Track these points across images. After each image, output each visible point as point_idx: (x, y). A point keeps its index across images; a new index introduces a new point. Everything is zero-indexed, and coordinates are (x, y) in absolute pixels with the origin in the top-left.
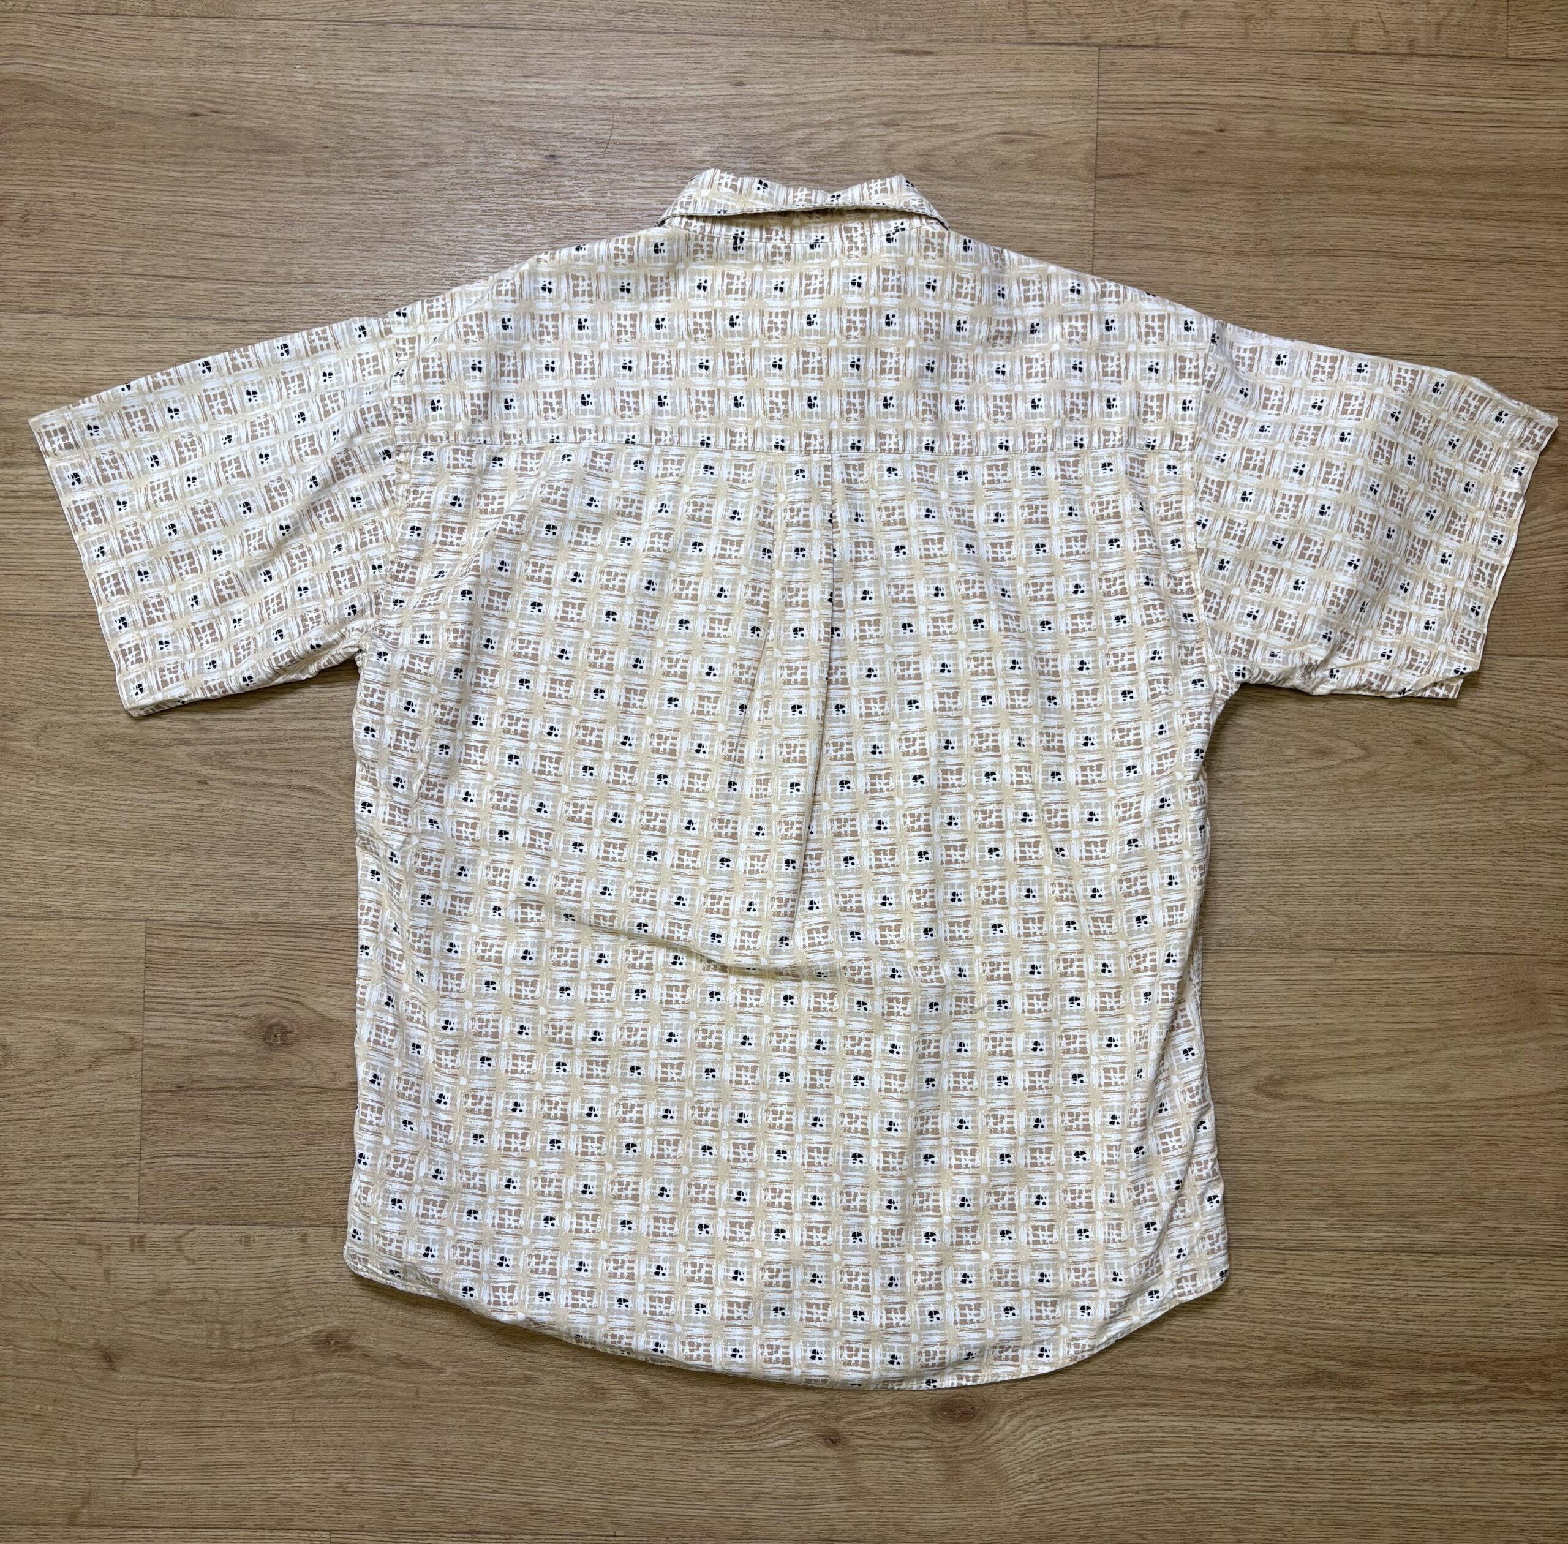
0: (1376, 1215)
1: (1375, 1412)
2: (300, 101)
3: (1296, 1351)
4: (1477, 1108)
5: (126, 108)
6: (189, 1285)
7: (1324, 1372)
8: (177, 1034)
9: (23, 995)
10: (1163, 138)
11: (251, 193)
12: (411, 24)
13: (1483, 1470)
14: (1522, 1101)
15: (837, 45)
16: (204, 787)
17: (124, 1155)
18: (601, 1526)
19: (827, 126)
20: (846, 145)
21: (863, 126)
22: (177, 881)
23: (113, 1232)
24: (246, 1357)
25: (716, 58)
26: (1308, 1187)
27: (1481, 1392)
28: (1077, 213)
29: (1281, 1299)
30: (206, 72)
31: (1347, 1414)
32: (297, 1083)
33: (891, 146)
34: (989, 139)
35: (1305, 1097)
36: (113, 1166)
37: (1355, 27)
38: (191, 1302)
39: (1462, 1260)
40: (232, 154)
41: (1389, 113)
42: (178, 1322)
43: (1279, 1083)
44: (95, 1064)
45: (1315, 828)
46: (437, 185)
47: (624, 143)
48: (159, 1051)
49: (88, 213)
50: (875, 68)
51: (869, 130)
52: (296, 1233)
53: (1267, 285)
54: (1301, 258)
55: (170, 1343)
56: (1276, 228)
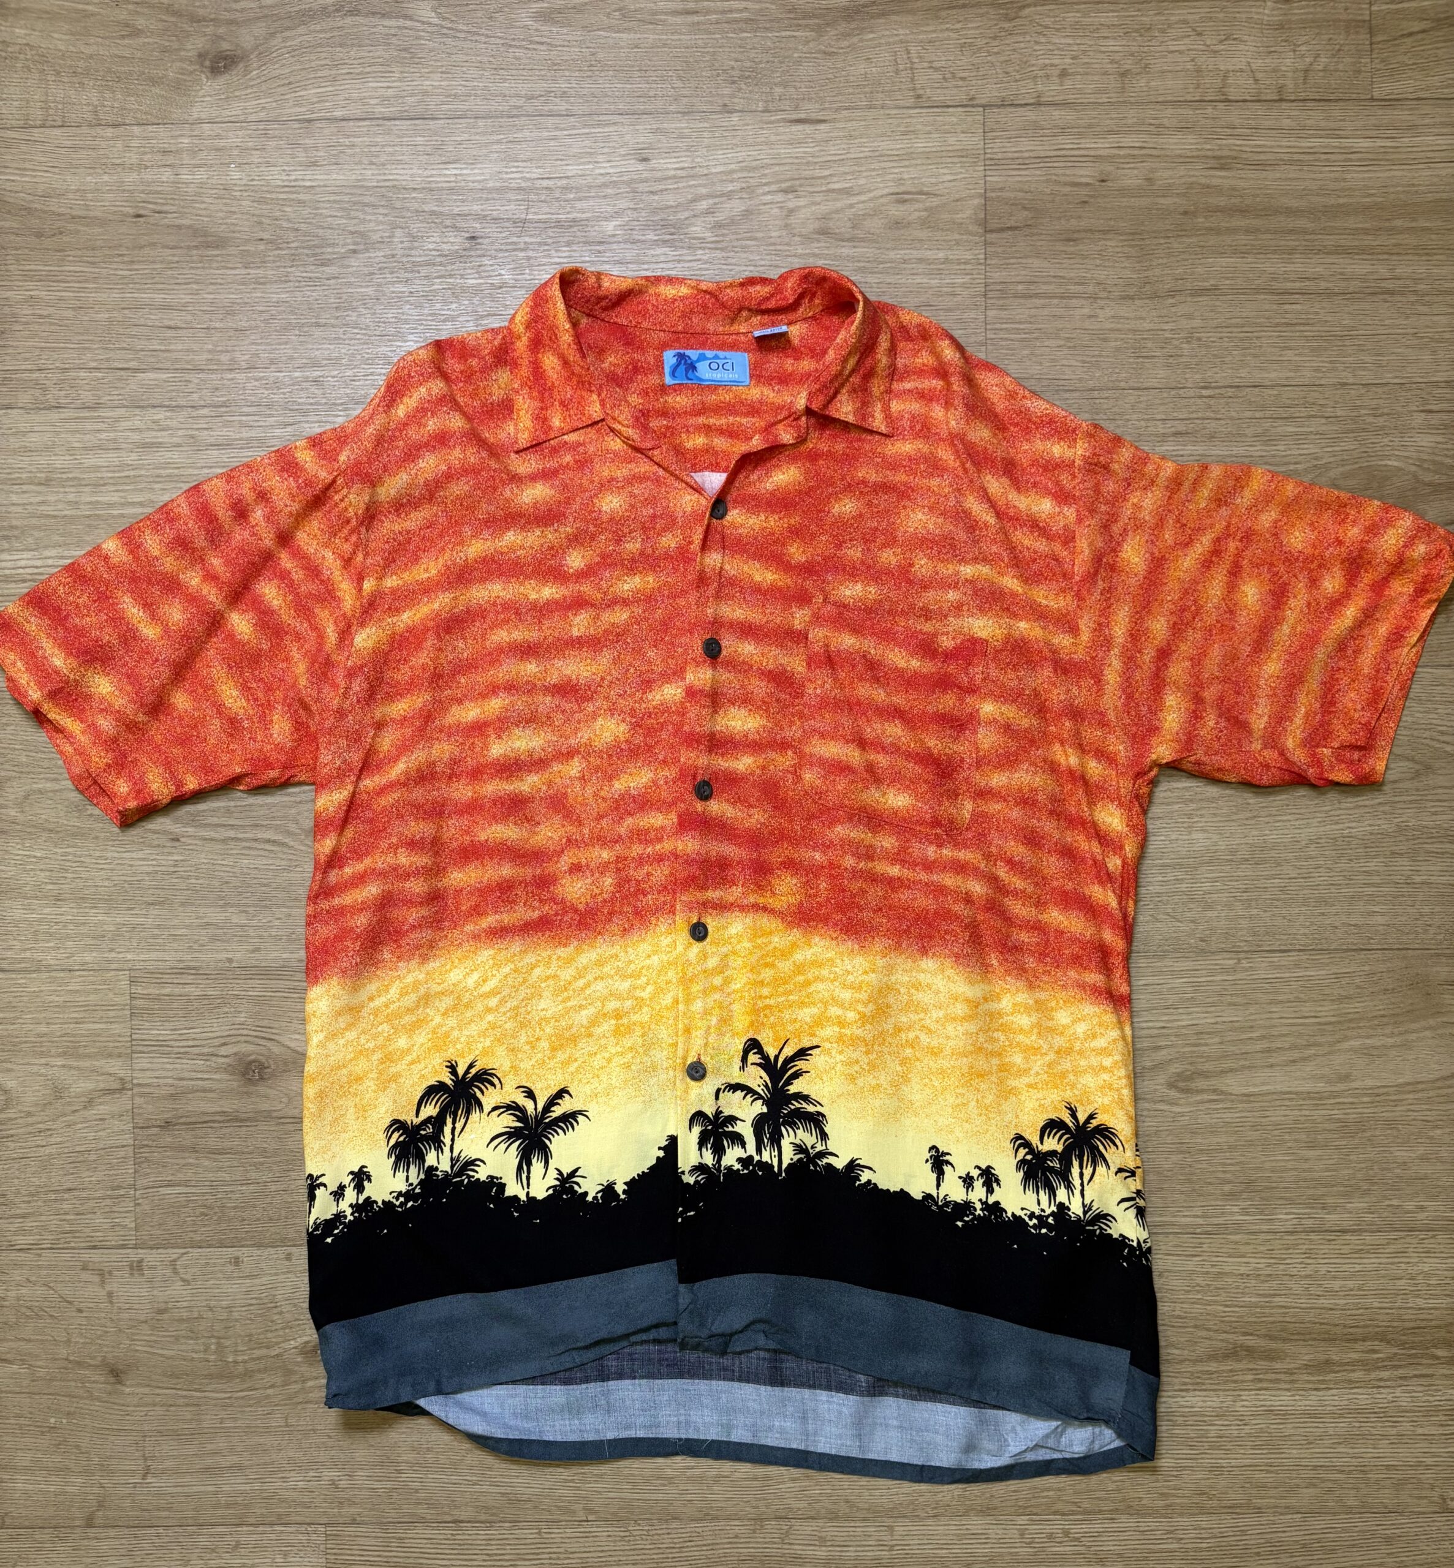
0: (1286, 1199)
1: (1292, 1382)
2: (235, 198)
4: (1378, 1095)
5: (74, 213)
6: (185, 1304)
9: (21, 1043)
10: (1048, 191)
11: (195, 286)
12: (336, 119)
13: (1394, 1431)
14: (1420, 1087)
15: (735, 118)
16: (177, 844)
17: (119, 1187)
18: (574, 1512)
19: (729, 195)
20: (748, 213)
21: (764, 194)
22: (156, 932)
24: (241, 1368)
25: (622, 136)
26: (1222, 1176)
27: (1390, 1359)
28: (969, 267)
29: (1199, 1280)
30: (148, 176)
31: (1265, 1385)
32: (275, 1114)
33: (791, 211)
34: (882, 200)
35: (1215, 1091)
36: (111, 1197)
37: (1225, 77)
38: (188, 1320)
39: (1368, 1238)
40: (175, 251)
41: (1262, 157)
42: (177, 1338)
43: (1190, 1078)
44: (89, 1104)
45: (1215, 838)
46: (366, 270)
47: (539, 221)
49: (45, 313)
50: (773, 138)
51: (769, 197)
52: (281, 1251)
53: (1151, 326)
54: (1183, 299)
55: (171, 1358)
56: (1158, 272)
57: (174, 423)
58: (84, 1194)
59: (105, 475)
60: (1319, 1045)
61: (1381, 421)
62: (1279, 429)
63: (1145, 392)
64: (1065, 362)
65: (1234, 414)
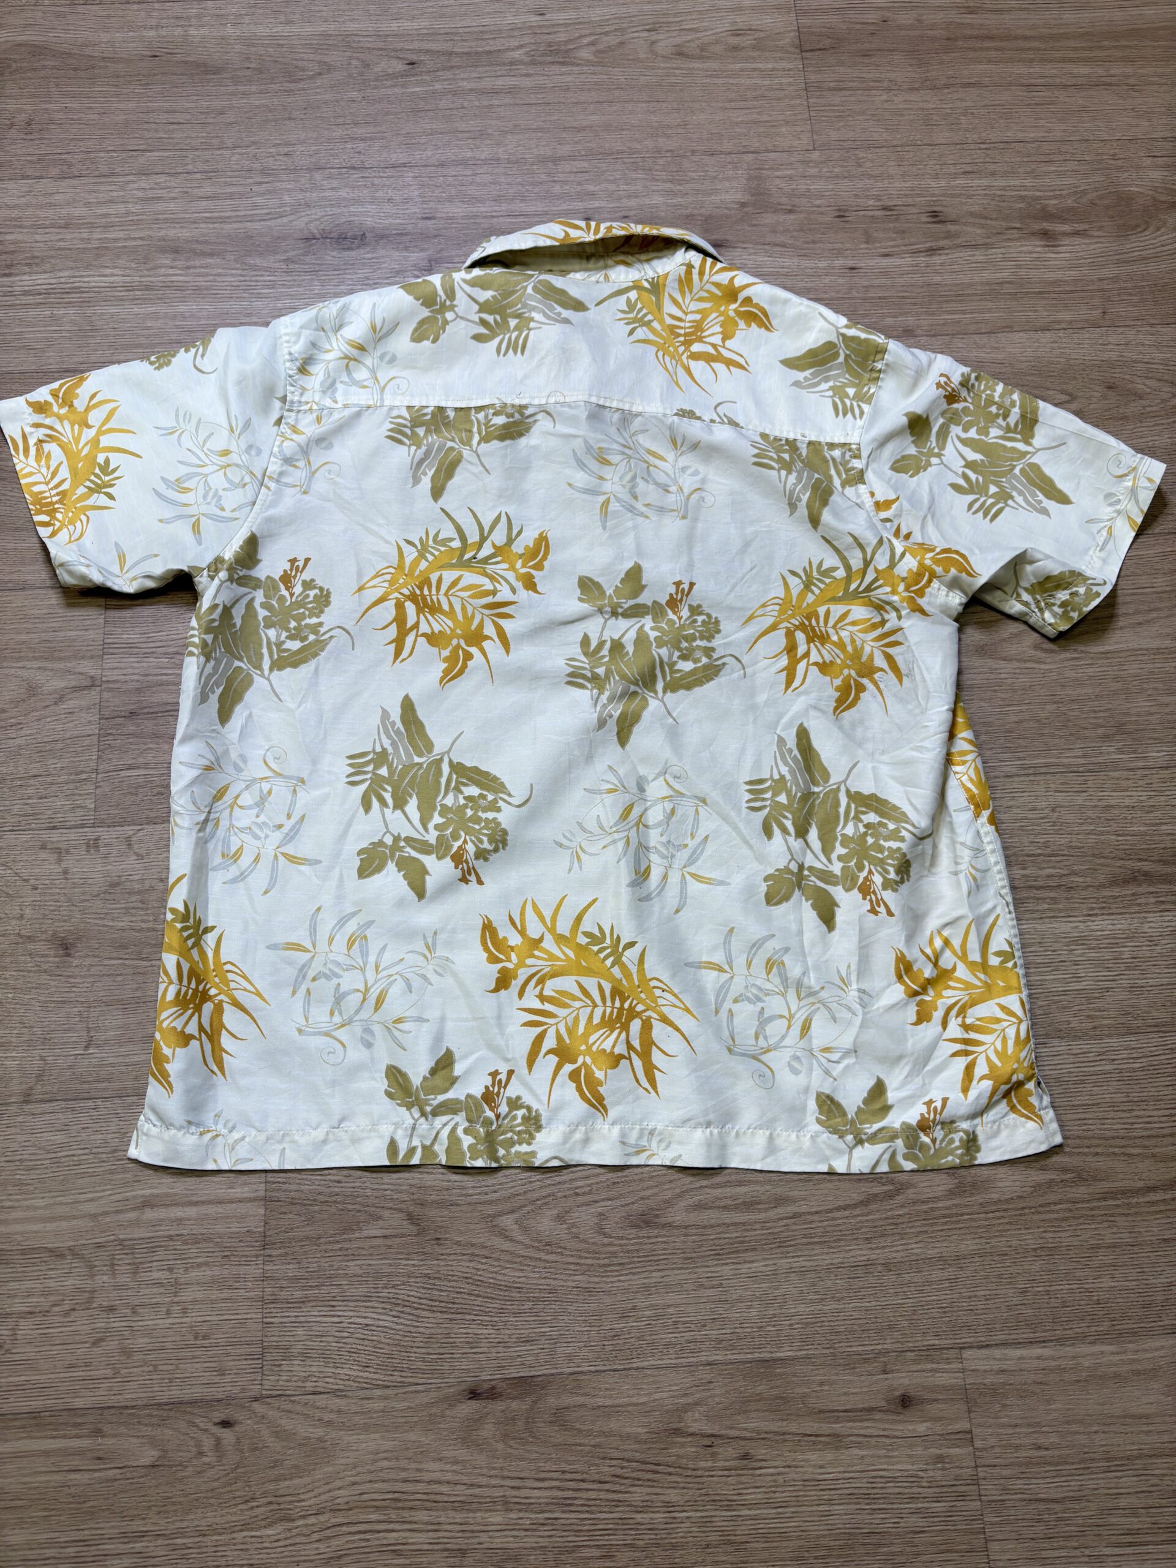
8: (130, 671)
23: (73, 837)
48: (116, 686)
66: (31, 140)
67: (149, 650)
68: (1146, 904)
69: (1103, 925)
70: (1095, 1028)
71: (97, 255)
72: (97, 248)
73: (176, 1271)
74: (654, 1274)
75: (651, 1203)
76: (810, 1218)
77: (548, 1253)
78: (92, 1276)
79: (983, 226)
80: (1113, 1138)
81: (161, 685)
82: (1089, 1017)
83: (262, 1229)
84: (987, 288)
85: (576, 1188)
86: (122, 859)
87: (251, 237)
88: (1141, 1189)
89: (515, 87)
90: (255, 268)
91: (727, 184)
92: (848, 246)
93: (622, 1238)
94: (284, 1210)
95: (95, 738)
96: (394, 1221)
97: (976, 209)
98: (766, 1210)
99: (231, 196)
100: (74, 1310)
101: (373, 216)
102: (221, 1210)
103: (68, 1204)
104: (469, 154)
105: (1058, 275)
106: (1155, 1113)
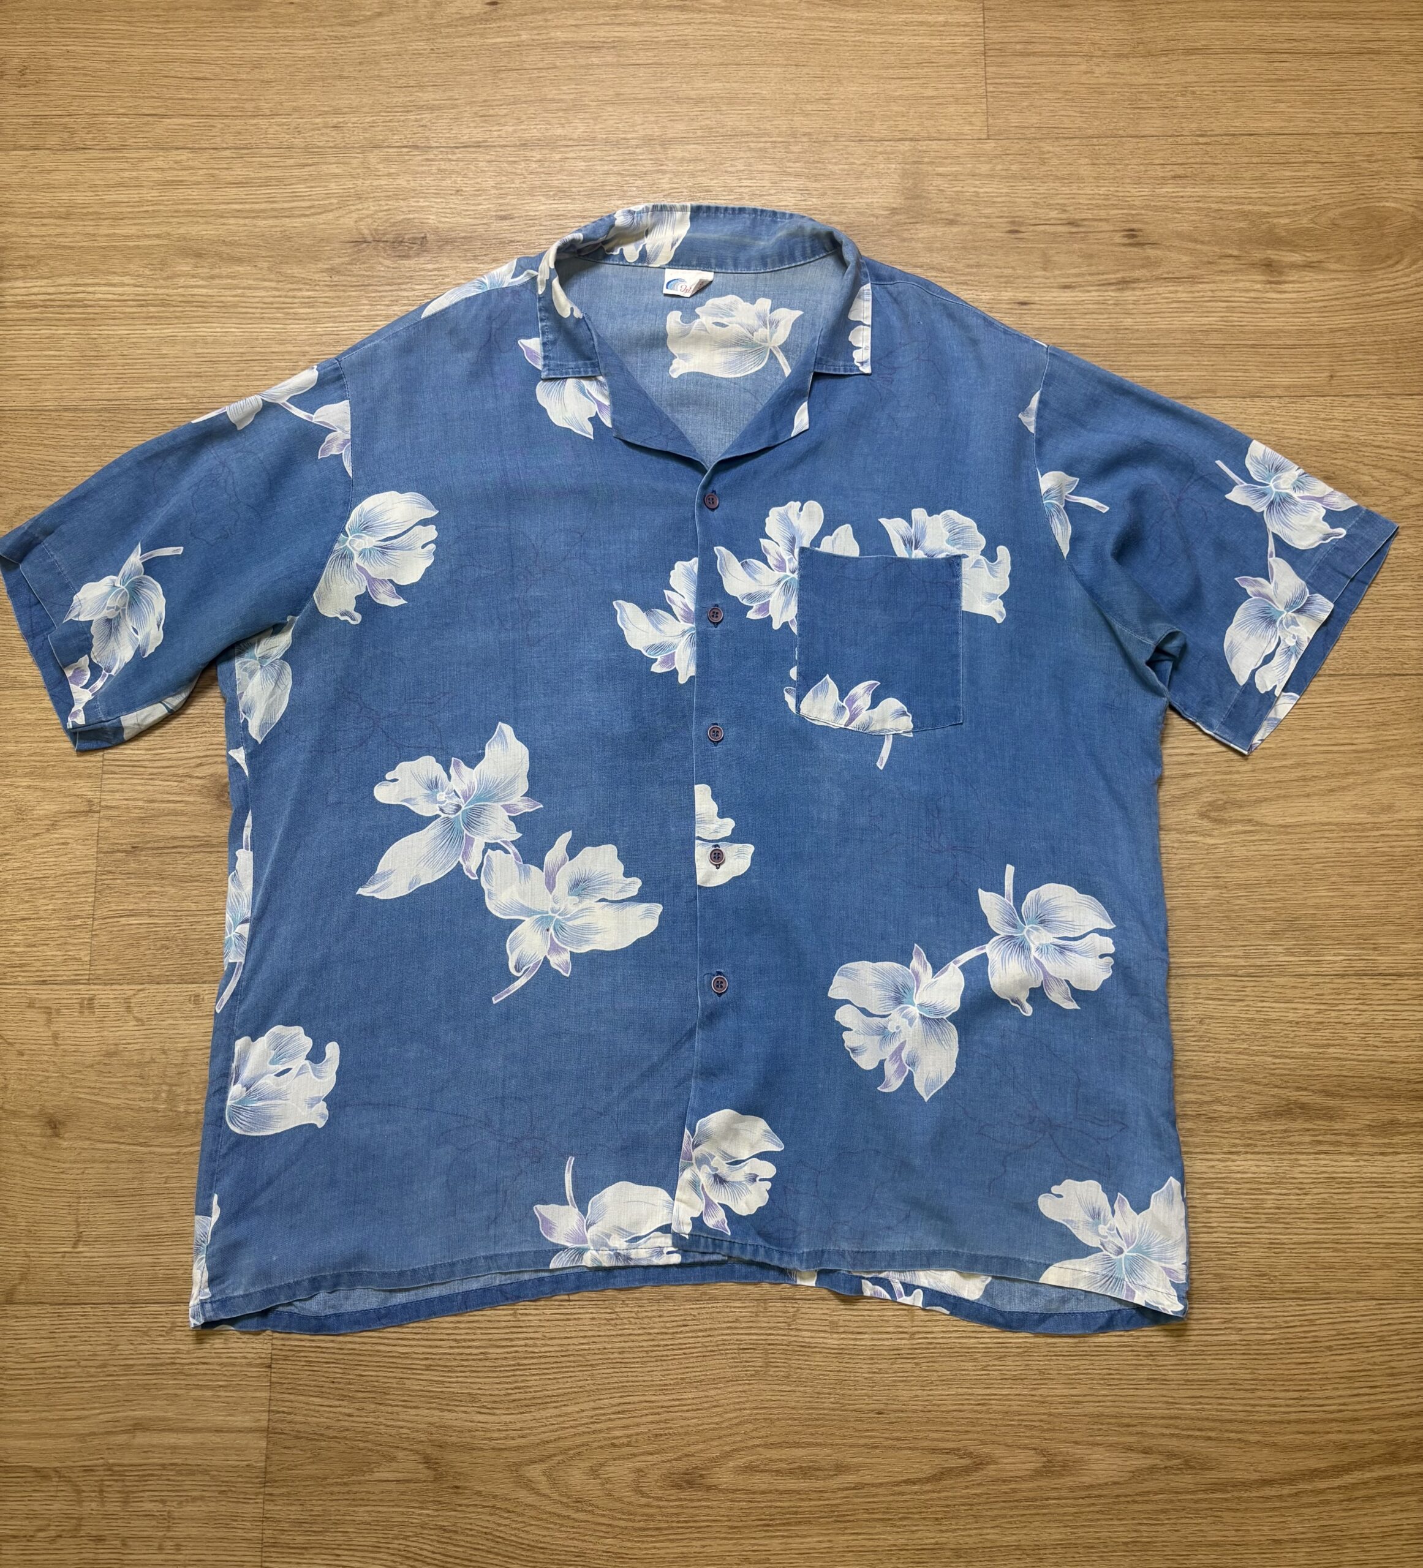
0: (1334, 939)
1: (1353, 1145)
3: (1266, 1081)
6: (137, 1047)
7: (1295, 1103)
8: (134, 795)
11: (224, 43)
17: (78, 917)
23: (64, 995)
24: (192, 1118)
26: (1262, 912)
28: (968, 29)
29: (1244, 1028)
31: (1323, 1149)
35: (1250, 821)
36: (68, 927)
38: (140, 1064)
42: (125, 1084)
43: (1222, 808)
44: (53, 827)
46: (390, 30)
48: (116, 812)
53: (1146, 81)
54: (1175, 58)
55: (118, 1108)
56: (1150, 34)
57: (196, 164)
58: (38, 923)
59: (124, 210)
60: (1358, 773)
61: (1375, 166)
62: (1277, 174)
63: (1144, 140)
64: (1063, 113)
65: (1232, 160)
66: (26, 95)
67: (155, 771)
68: (1299, 1143)
69: (1246, 1166)
70: (1223, 1289)
71: (104, 256)
72: (104, 248)
73: (169, 1503)
74: (694, 1543)
75: (695, 1461)
76: (874, 1490)
77: (578, 1511)
78: (80, 1502)
79: (1191, 252)
80: (1230, 1421)
81: (168, 814)
82: (1215, 1275)
83: (263, 1464)
84: (1188, 337)
85: (614, 1438)
86: (120, 1023)
87: (289, 239)
88: (1256, 1481)
89: (621, 40)
90: (292, 279)
91: (875, 182)
92: (1020, 272)
93: (660, 1499)
94: (288, 1444)
95: (92, 876)
96: (408, 1464)
97: (1185, 227)
98: (825, 1478)
99: (266, 182)
100: (60, 1536)
101: (437, 214)
102: (219, 1440)
103: (53, 1420)
104: (560, 131)
105: (1279, 323)
106: (1282, 1395)
